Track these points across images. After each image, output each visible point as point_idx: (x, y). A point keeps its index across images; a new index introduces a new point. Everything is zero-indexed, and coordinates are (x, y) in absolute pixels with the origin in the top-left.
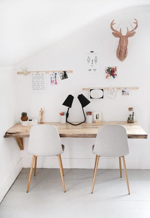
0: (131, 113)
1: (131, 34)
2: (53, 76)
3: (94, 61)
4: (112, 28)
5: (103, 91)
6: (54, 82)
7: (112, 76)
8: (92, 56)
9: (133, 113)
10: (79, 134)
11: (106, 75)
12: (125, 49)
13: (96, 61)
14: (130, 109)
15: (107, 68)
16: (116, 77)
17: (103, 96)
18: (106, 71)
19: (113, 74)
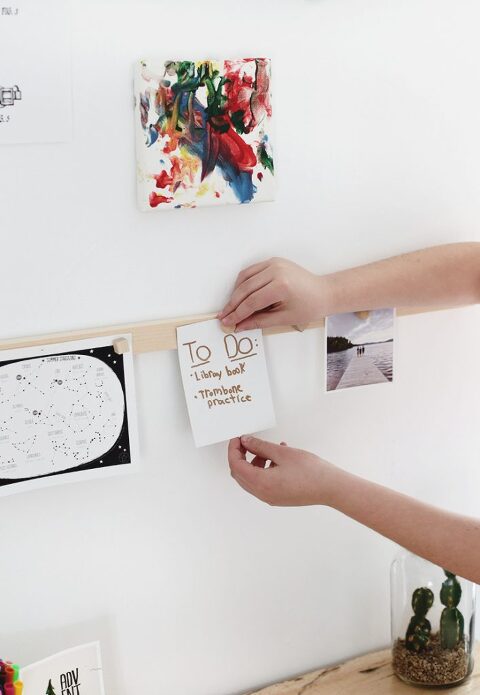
5: (119, 371)
7: (217, 175)
11: (156, 159)
15: (157, 78)
16: (265, 184)
17: (124, 438)
18: (153, 117)
19: (234, 150)
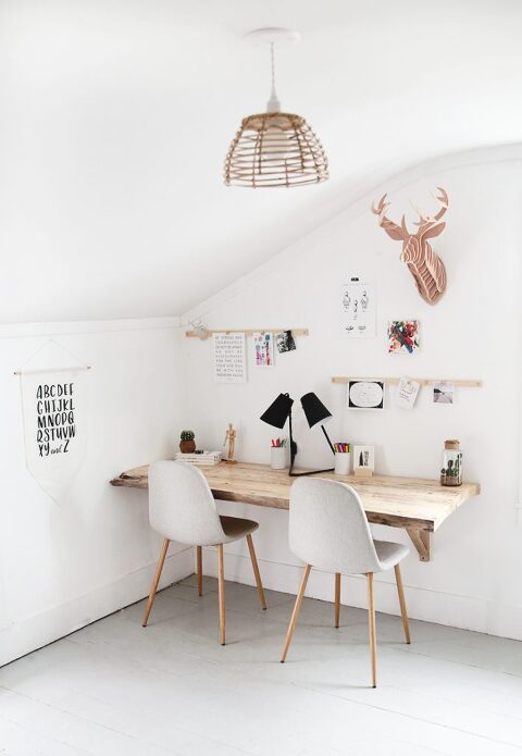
0: (453, 455)
1: (430, 230)
2: (262, 344)
3: (359, 305)
5: (382, 388)
6: (264, 358)
7: (404, 346)
8: (356, 292)
9: (460, 456)
13: (364, 304)
14: (450, 444)
15: (391, 325)
16: (416, 349)
17: (382, 402)
18: (390, 333)
19: (408, 341)
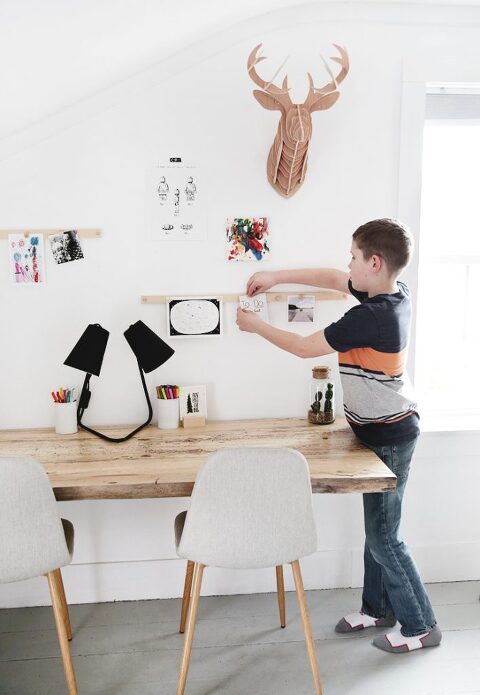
0: (322, 386)
1: (322, 100)
2: (25, 250)
3: (183, 195)
4: (253, 73)
5: (218, 307)
6: (27, 271)
7: (250, 252)
8: (177, 177)
9: (330, 386)
10: (135, 486)
11: (231, 246)
12: (302, 154)
13: (190, 194)
14: (320, 373)
15: (232, 223)
16: (265, 255)
17: (218, 326)
18: (230, 234)
19: (256, 244)
